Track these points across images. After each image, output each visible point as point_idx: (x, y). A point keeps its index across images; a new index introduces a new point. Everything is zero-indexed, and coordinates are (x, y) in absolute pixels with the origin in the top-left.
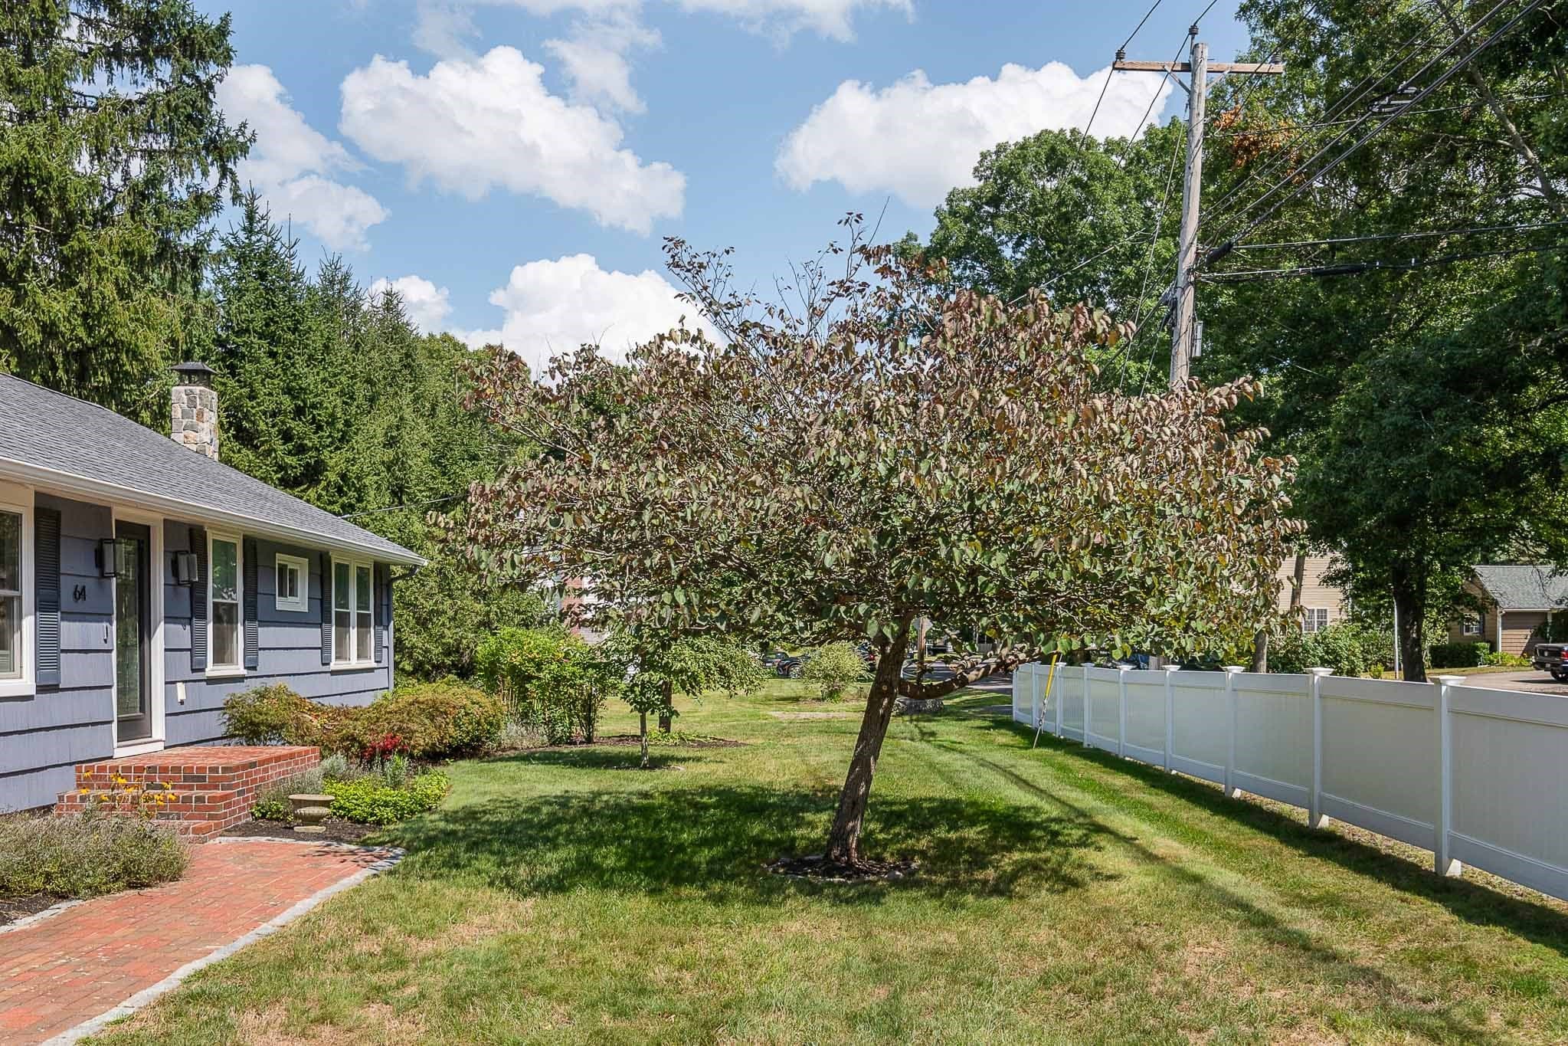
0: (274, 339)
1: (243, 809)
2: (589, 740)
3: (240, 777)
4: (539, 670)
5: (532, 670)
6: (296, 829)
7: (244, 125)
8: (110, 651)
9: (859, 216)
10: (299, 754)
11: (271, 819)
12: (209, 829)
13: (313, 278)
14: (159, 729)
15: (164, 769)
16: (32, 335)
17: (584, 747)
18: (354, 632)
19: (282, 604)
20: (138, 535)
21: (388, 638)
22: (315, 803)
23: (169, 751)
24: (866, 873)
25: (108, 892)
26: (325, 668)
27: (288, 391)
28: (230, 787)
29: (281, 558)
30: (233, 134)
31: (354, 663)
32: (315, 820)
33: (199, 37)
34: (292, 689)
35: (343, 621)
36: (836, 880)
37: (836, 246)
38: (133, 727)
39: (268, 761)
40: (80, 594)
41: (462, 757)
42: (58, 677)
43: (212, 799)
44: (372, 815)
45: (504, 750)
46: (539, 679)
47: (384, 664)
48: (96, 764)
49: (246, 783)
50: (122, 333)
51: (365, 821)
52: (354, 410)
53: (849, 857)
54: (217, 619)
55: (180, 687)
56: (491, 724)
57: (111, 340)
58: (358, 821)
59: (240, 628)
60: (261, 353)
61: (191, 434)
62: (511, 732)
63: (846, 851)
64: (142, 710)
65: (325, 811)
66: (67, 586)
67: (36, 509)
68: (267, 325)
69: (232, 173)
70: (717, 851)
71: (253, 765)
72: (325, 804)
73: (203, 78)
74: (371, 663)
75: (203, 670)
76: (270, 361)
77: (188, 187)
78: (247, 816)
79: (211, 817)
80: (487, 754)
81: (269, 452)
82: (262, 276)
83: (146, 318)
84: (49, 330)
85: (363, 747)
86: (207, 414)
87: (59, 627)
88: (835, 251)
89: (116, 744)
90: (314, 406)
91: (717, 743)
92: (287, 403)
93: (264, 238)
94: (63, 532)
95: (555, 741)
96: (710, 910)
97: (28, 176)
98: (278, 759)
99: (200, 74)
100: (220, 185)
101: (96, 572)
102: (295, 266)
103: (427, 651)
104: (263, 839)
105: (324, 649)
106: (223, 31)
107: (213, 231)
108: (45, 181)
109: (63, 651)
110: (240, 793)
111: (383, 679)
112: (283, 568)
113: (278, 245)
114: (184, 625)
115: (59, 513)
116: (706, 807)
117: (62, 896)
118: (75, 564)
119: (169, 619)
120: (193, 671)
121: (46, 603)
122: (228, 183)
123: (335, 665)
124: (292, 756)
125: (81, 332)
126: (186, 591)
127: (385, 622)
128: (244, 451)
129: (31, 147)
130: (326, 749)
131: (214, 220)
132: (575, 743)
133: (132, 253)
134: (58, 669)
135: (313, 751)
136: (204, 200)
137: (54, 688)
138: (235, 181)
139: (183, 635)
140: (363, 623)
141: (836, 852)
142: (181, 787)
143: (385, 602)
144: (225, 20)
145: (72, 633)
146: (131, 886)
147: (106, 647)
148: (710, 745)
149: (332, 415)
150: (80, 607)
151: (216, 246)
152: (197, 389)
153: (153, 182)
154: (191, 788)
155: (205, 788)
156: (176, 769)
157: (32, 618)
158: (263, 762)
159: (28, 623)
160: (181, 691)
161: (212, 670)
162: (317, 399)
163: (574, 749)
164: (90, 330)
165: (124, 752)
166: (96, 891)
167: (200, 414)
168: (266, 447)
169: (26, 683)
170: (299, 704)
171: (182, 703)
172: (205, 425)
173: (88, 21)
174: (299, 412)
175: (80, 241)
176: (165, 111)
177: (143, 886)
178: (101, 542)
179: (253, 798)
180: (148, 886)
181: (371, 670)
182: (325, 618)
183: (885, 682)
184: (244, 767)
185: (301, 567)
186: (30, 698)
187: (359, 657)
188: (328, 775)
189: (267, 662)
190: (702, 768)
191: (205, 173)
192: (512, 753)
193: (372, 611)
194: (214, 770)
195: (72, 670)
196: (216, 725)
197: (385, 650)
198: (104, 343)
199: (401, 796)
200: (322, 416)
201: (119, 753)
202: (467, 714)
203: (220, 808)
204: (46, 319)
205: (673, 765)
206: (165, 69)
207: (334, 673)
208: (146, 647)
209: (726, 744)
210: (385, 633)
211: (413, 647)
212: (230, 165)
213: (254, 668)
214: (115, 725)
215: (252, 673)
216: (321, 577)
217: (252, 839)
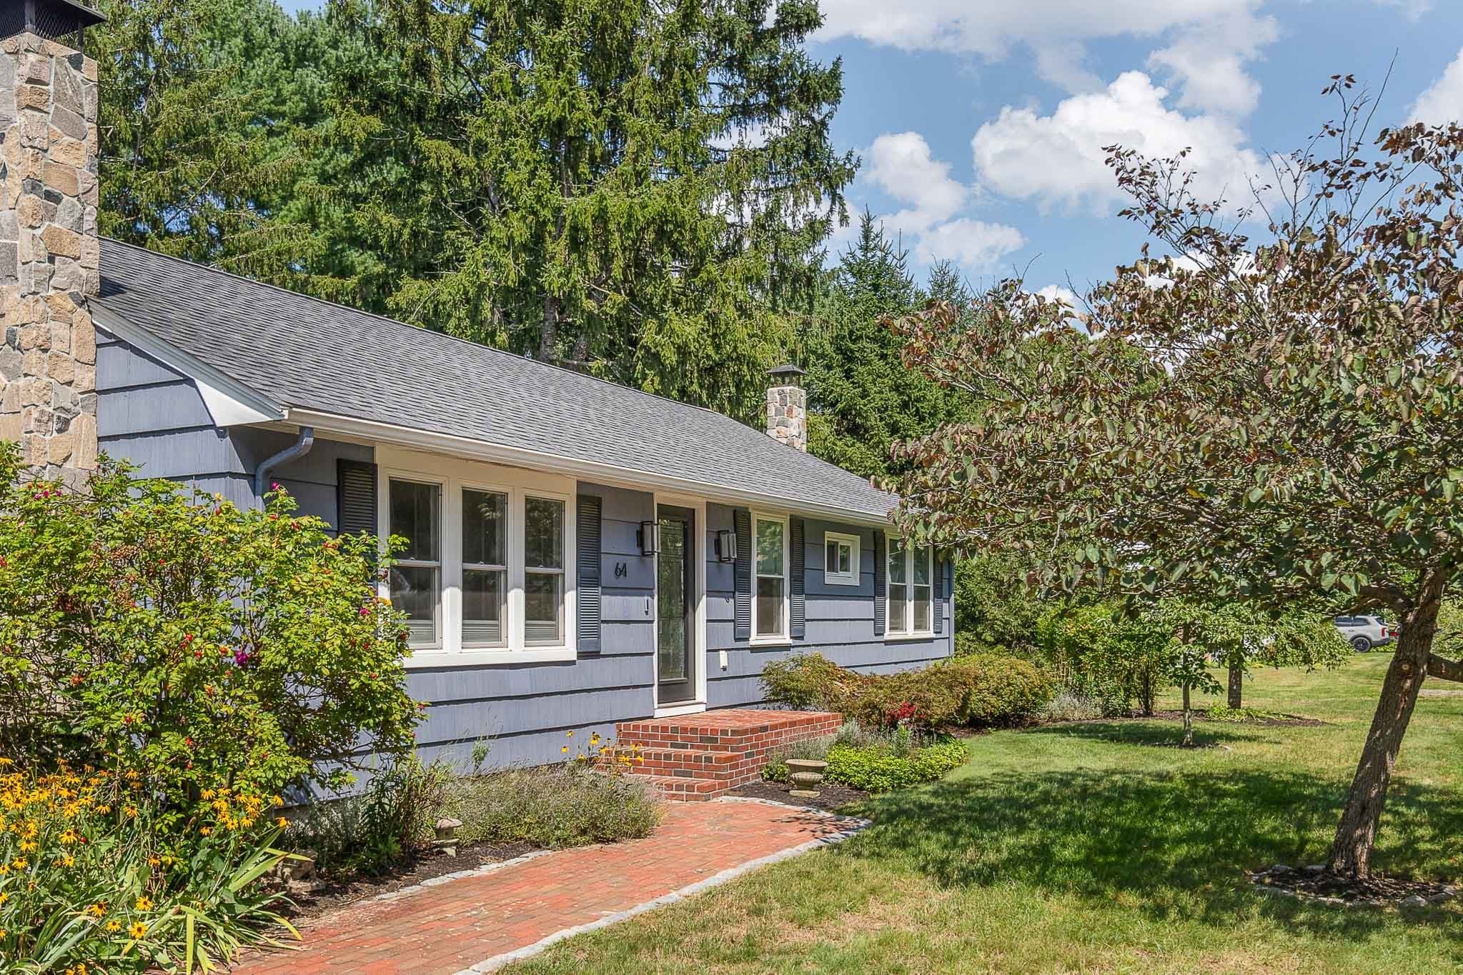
0: (884, 343)
1: (752, 770)
2: (1148, 713)
3: (750, 739)
4: (1093, 641)
5: (1086, 641)
6: (792, 792)
7: (851, 153)
8: (652, 622)
9: (1349, 78)
10: (819, 719)
11: (777, 781)
12: (712, 787)
13: (923, 284)
14: (701, 693)
15: (685, 730)
16: (670, 357)
17: (1141, 721)
18: (910, 606)
19: (831, 579)
20: (682, 518)
21: (948, 610)
22: (807, 769)
23: (709, 713)
24: (1376, 894)
25: (576, 844)
26: (879, 638)
27: (896, 388)
28: (738, 749)
29: (830, 536)
30: (841, 163)
31: (911, 633)
32: (809, 785)
33: (813, 83)
34: (826, 658)
35: (898, 594)
36: (1329, 900)
37: (1333, 127)
38: (675, 690)
39: (783, 725)
40: (621, 571)
41: (1006, 727)
42: (598, 644)
43: (718, 760)
44: (869, 782)
45: (1055, 721)
46: (1092, 650)
47: (945, 634)
48: (632, 723)
49: (756, 746)
50: (743, 349)
51: (861, 789)
52: (955, 400)
53: (1356, 872)
54: (761, 594)
55: (723, 655)
56: (1036, 695)
57: (734, 355)
58: (856, 788)
59: (787, 602)
60: (872, 356)
61: (783, 429)
62: (1061, 703)
63: (1353, 864)
64: (686, 675)
65: (818, 776)
66: (608, 564)
67: (579, 496)
68: (880, 331)
69: (841, 198)
70: (1200, 849)
71: (764, 729)
72: (819, 770)
73: (817, 117)
74: (931, 634)
75: (747, 639)
76: (882, 363)
77: (804, 216)
78: (756, 777)
79: (718, 777)
80: (1035, 724)
81: (877, 445)
82: (876, 287)
83: (763, 335)
84: (683, 351)
85: (882, 714)
86: (796, 410)
87: (599, 601)
88: (1332, 133)
89: (656, 705)
90: (918, 400)
91: (1292, 720)
92: (895, 399)
93: (879, 254)
94: (603, 516)
95: (1110, 713)
96: (1141, 927)
97: (667, 222)
98: (793, 724)
99: (815, 115)
100: (831, 210)
101: (637, 551)
102: (905, 274)
103: (1007, 623)
104: (757, 801)
105: (877, 620)
106: (835, 75)
107: (825, 251)
108: (680, 225)
109: (604, 622)
110: (747, 755)
111: (943, 649)
112: (832, 547)
113: (890, 258)
114: (727, 598)
115: (600, 499)
116: (1225, 794)
117: (537, 846)
118: (616, 543)
119: (710, 593)
120: (737, 640)
121: (589, 578)
122: (837, 208)
123: (888, 635)
124: (810, 721)
125: (710, 351)
126: (728, 568)
127: (945, 595)
128: (858, 445)
129: (669, 197)
130: (847, 713)
131: (825, 242)
132: (1130, 716)
133: (751, 278)
134: (599, 637)
135: (835, 717)
136: (817, 225)
137: (596, 655)
138: (842, 205)
139: (726, 607)
140: (921, 595)
141: (1339, 864)
142: (698, 747)
143: (946, 575)
144: (837, 64)
145: (611, 605)
146: (597, 840)
147: (645, 618)
148: (1279, 723)
149: (934, 407)
150: (622, 582)
151: (827, 266)
152: (787, 389)
153: (770, 215)
154: (706, 748)
155: (716, 748)
156: (694, 730)
157: (574, 593)
158: (774, 727)
159: (570, 598)
160: (723, 658)
161: (755, 639)
162: (921, 393)
163: (1127, 722)
164: (718, 348)
165: (664, 713)
166: (564, 843)
167: (790, 411)
168: (875, 440)
169: (567, 649)
170: (832, 672)
171: (724, 669)
172: (794, 421)
173: (725, 87)
174: (905, 405)
175: (709, 272)
176: (783, 151)
177: (608, 841)
178: (642, 524)
179: (763, 760)
180: (613, 841)
181: (930, 640)
182: (879, 590)
183: (1407, 660)
184: (753, 730)
185: (853, 543)
186: (573, 663)
187: (917, 627)
188: (842, 741)
189: (813, 633)
190: (1254, 749)
191: (818, 201)
192: (1059, 725)
193: (931, 584)
194: (724, 732)
195: (611, 639)
196: (757, 690)
197: (945, 622)
198: (729, 358)
199: (902, 765)
200: (925, 407)
201: (659, 713)
202: (1009, 684)
203: (725, 769)
204: (679, 341)
205: (1222, 743)
206: (786, 117)
207: (887, 643)
208: (690, 618)
209: (1302, 722)
210: (945, 605)
211: (995, 618)
212: (839, 191)
213: (802, 638)
214: (655, 688)
215: (798, 642)
216: (875, 552)
217: (749, 800)
